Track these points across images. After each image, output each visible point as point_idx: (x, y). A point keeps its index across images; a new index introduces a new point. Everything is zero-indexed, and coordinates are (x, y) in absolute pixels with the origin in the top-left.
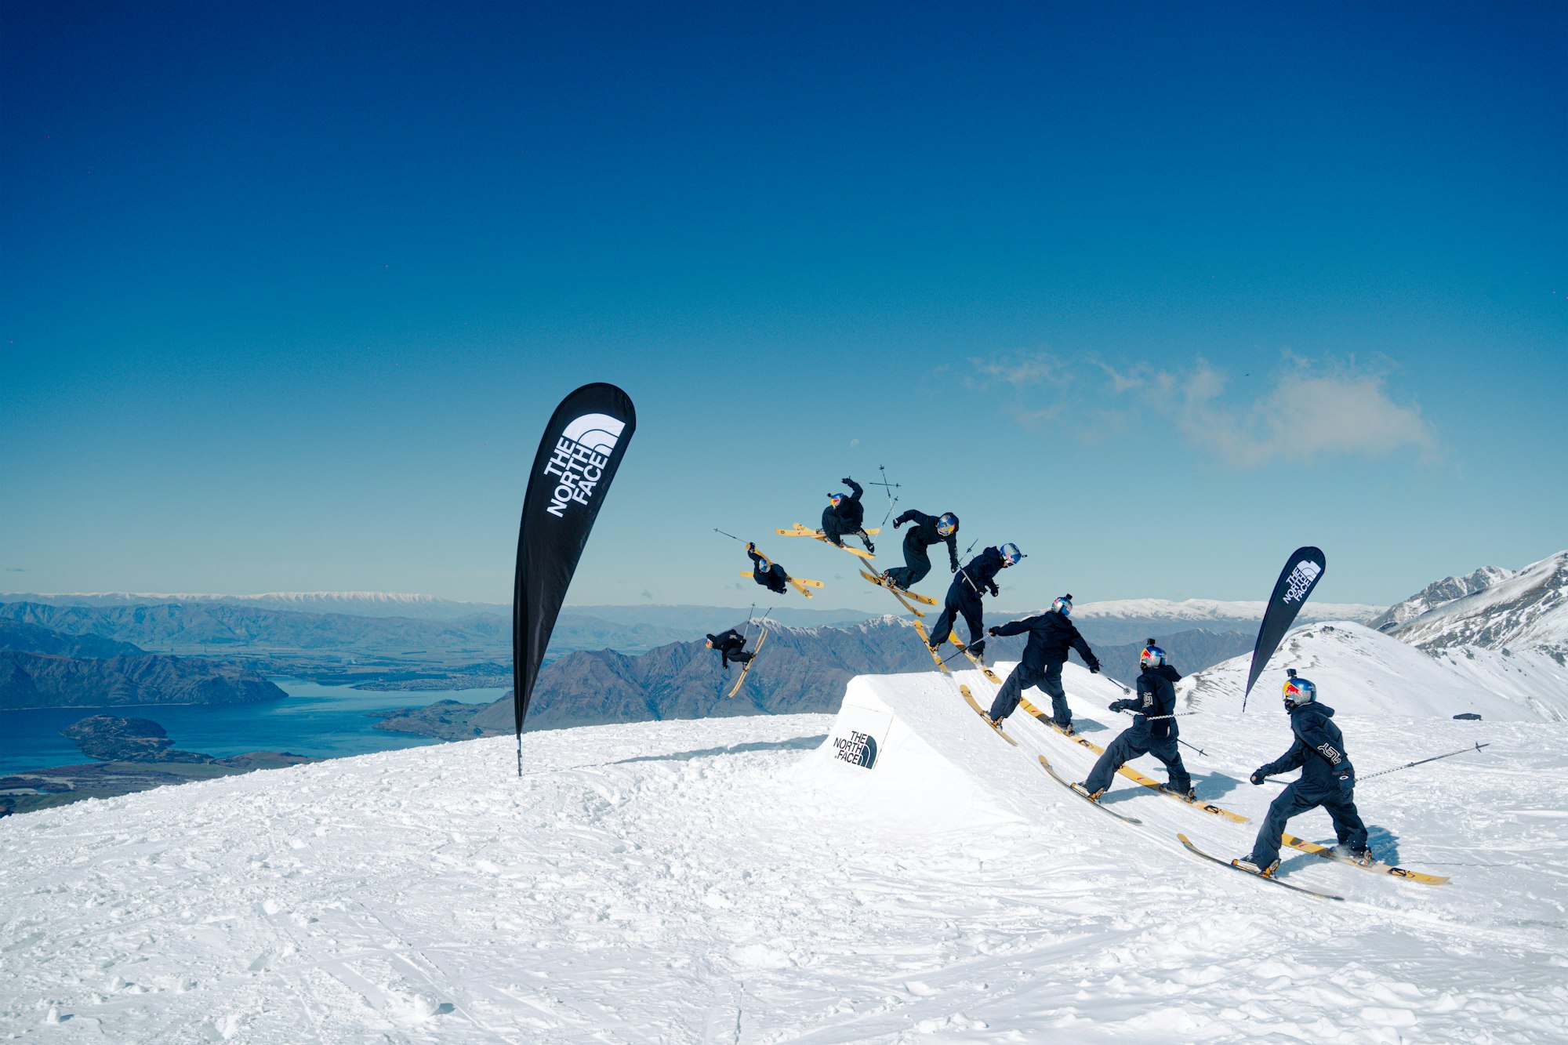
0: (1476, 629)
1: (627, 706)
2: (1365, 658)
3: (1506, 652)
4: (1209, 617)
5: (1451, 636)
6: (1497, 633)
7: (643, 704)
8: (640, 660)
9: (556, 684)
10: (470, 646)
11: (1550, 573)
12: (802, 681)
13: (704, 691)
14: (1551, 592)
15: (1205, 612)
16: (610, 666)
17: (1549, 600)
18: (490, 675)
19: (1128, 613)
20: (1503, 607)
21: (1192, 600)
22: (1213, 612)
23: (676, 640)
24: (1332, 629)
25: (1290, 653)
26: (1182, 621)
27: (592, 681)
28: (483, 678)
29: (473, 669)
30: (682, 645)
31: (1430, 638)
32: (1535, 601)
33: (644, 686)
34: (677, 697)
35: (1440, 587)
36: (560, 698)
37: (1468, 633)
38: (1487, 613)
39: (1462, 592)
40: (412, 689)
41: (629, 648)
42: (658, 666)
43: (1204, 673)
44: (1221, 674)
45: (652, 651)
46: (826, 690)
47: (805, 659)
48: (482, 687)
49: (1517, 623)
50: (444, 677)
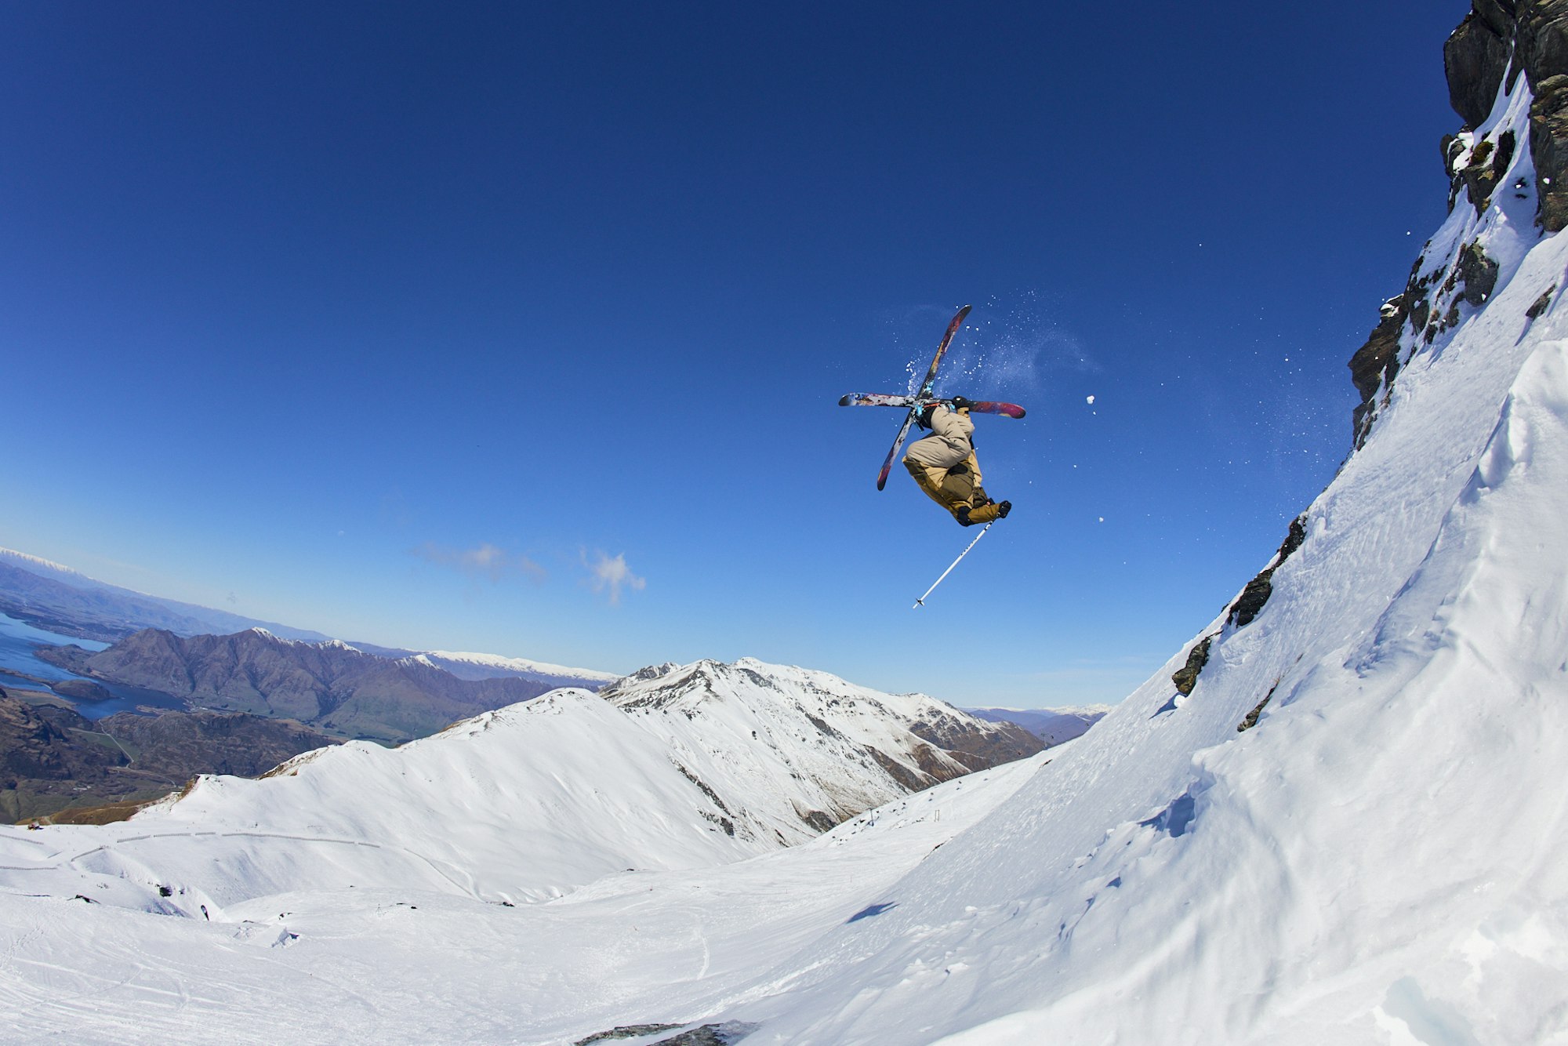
0: (655, 698)
1: (176, 671)
2: (588, 711)
3: (665, 712)
4: (527, 670)
5: (642, 700)
6: (664, 701)
7: (185, 672)
8: (186, 642)
9: (136, 648)
10: (90, 610)
11: (693, 671)
12: (281, 674)
13: (222, 670)
14: (692, 681)
15: (525, 667)
16: (169, 641)
17: (690, 685)
18: (100, 633)
19: (481, 661)
20: (669, 687)
21: (518, 659)
22: (529, 668)
23: (209, 633)
24: (573, 693)
25: (549, 704)
26: (511, 671)
27: (157, 650)
28: (96, 634)
29: (90, 626)
30: (212, 637)
31: (632, 700)
32: (684, 685)
33: (187, 660)
34: (206, 670)
35: (646, 671)
36: (137, 658)
37: (651, 699)
38: (661, 689)
39: (656, 675)
40: (56, 632)
41: (182, 632)
42: (196, 648)
43: (497, 711)
44: (507, 713)
45: (195, 637)
46: (295, 682)
47: (284, 661)
48: (94, 640)
49: (674, 696)
50: (73, 628)
